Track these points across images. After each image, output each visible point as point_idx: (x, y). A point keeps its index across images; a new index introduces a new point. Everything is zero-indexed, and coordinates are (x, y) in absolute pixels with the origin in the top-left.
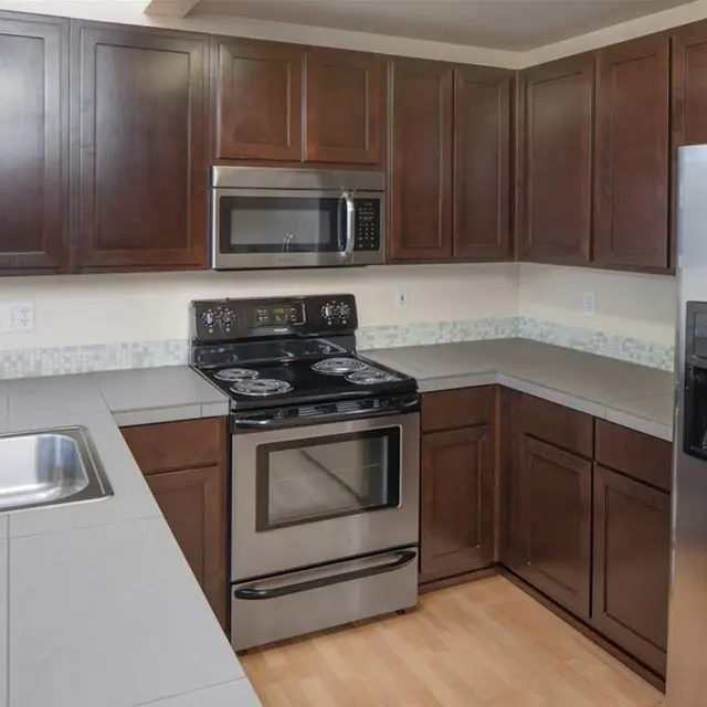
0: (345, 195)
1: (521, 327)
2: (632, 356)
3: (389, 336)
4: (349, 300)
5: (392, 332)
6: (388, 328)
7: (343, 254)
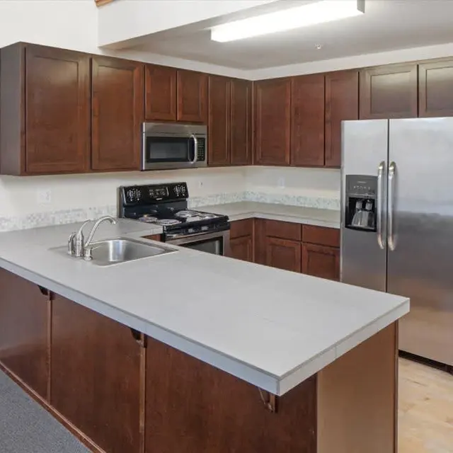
0: (193, 136)
1: (247, 196)
2: (301, 203)
3: (197, 201)
4: (184, 185)
5: (198, 200)
6: (196, 198)
7: (192, 163)
